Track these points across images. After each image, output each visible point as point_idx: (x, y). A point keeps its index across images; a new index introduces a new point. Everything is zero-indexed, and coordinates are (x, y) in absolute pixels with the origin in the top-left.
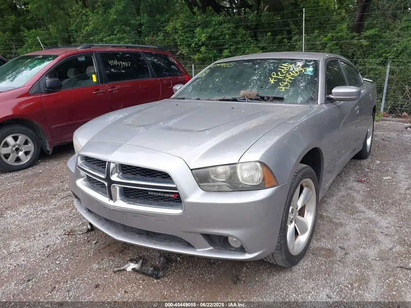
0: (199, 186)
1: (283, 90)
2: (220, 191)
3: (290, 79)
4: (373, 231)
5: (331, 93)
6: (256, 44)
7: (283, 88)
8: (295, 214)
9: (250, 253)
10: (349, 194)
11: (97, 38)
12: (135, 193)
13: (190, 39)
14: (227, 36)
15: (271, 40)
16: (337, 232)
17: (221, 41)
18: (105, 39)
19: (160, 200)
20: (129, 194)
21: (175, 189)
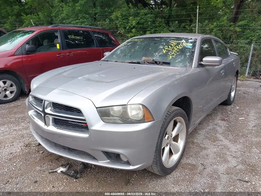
0: (101, 119)
1: (171, 58)
2: (115, 123)
3: (176, 51)
4: (226, 154)
5: (202, 60)
6: (168, 28)
7: (170, 56)
8: (170, 140)
9: (133, 165)
10: (214, 128)
11: (68, 21)
12: (61, 122)
13: (126, 24)
14: (149, 23)
15: (178, 26)
16: (201, 153)
17: (145, 26)
18: (72, 22)
19: (76, 127)
20: (57, 122)
21: (84, 120)
